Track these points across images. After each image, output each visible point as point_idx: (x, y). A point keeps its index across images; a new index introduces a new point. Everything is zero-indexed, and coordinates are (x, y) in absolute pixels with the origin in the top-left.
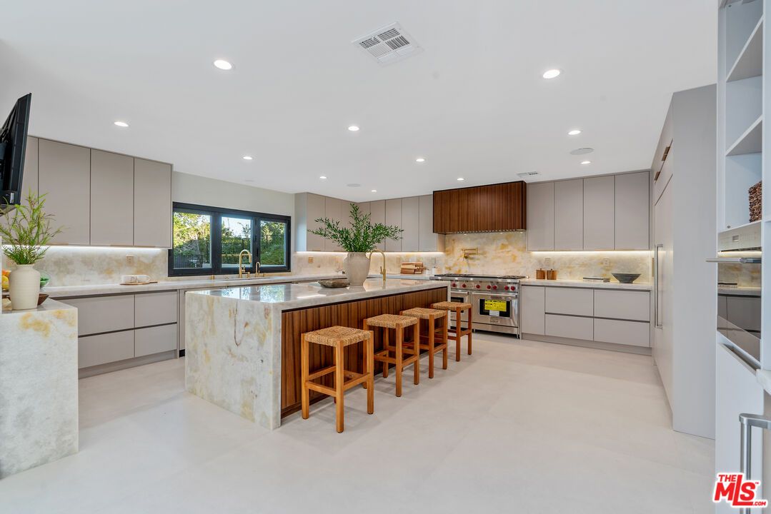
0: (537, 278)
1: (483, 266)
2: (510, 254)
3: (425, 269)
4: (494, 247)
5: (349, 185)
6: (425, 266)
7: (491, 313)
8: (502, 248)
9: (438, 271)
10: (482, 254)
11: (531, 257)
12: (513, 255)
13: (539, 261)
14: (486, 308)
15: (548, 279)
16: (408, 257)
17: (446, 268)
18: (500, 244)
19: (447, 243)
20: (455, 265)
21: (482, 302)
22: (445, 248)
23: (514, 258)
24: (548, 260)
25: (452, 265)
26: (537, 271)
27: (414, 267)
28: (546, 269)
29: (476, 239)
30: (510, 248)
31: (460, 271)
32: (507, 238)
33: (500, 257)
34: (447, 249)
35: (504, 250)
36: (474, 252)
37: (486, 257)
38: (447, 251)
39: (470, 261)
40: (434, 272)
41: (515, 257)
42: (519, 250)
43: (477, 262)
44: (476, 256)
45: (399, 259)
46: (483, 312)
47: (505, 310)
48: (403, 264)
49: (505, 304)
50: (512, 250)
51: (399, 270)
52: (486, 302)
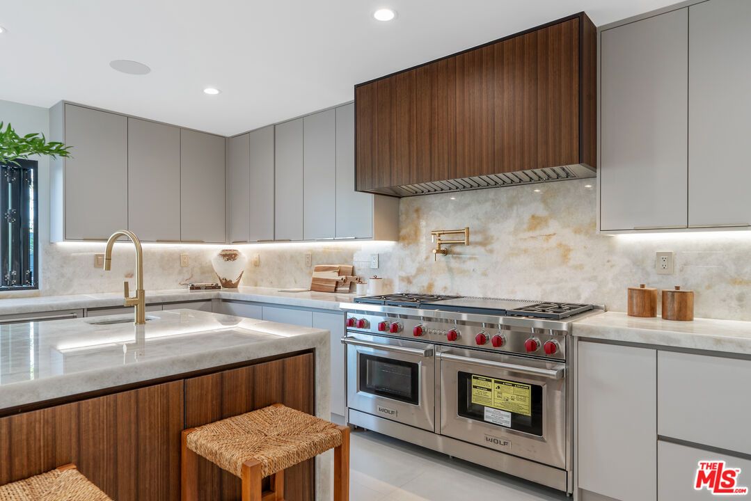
0: (631, 314)
1: (485, 274)
2: (553, 242)
3: (359, 280)
4: (510, 224)
5: (119, 65)
6: (359, 274)
7: (489, 415)
8: (532, 227)
9: (384, 285)
10: (483, 244)
11: (612, 250)
12: (560, 245)
13: (637, 259)
14: (477, 397)
15: (665, 317)
16: (327, 254)
17: (402, 279)
18: (527, 217)
19: (403, 217)
20: (420, 271)
21: (464, 380)
22: (398, 230)
23: (565, 253)
24: (665, 259)
25: (413, 272)
26: (631, 290)
27: (334, 276)
28: (658, 284)
29: (468, 205)
30: (553, 226)
31: (430, 286)
32: (544, 200)
33: (525, 251)
34: (403, 232)
35: (537, 233)
36: (463, 238)
37: (491, 251)
38: (404, 239)
39: (454, 263)
40: (371, 289)
41: (569, 250)
42: (577, 231)
43: (470, 265)
44: (467, 250)
45: (311, 257)
46: (468, 409)
47: (525, 409)
48: (317, 270)
49: (527, 393)
50: (559, 231)
51: (308, 284)
52: (474, 382)
